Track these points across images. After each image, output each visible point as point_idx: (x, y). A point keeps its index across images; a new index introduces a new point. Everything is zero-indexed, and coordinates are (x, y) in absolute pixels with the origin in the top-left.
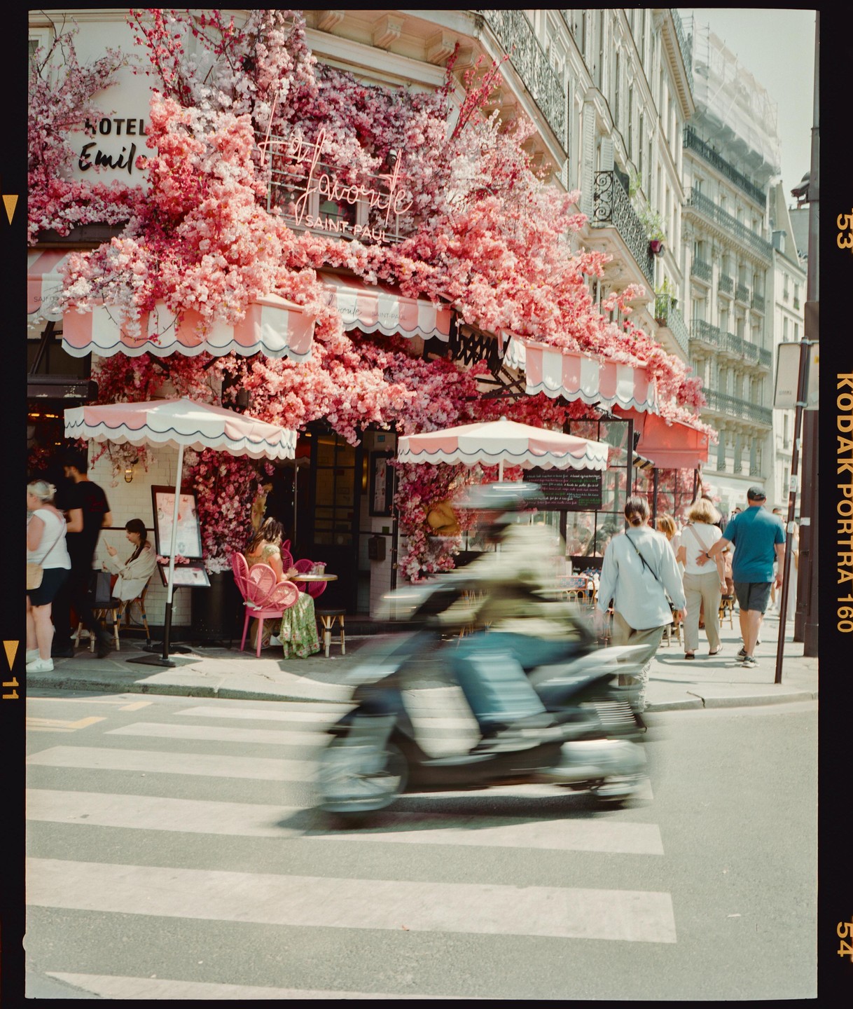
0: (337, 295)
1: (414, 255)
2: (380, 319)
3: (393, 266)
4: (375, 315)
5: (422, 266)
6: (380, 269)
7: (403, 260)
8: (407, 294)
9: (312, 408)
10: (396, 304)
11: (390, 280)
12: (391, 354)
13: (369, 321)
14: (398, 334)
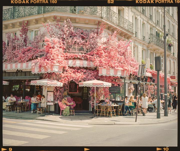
0: (76, 62)
1: (90, 55)
2: (84, 65)
3: (86, 57)
4: (83, 64)
5: (91, 56)
6: (84, 57)
7: (88, 56)
8: (89, 61)
9: (69, 79)
10: (87, 62)
11: (86, 59)
12: (86, 70)
13: (82, 65)
14: (87, 67)
